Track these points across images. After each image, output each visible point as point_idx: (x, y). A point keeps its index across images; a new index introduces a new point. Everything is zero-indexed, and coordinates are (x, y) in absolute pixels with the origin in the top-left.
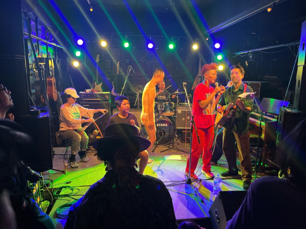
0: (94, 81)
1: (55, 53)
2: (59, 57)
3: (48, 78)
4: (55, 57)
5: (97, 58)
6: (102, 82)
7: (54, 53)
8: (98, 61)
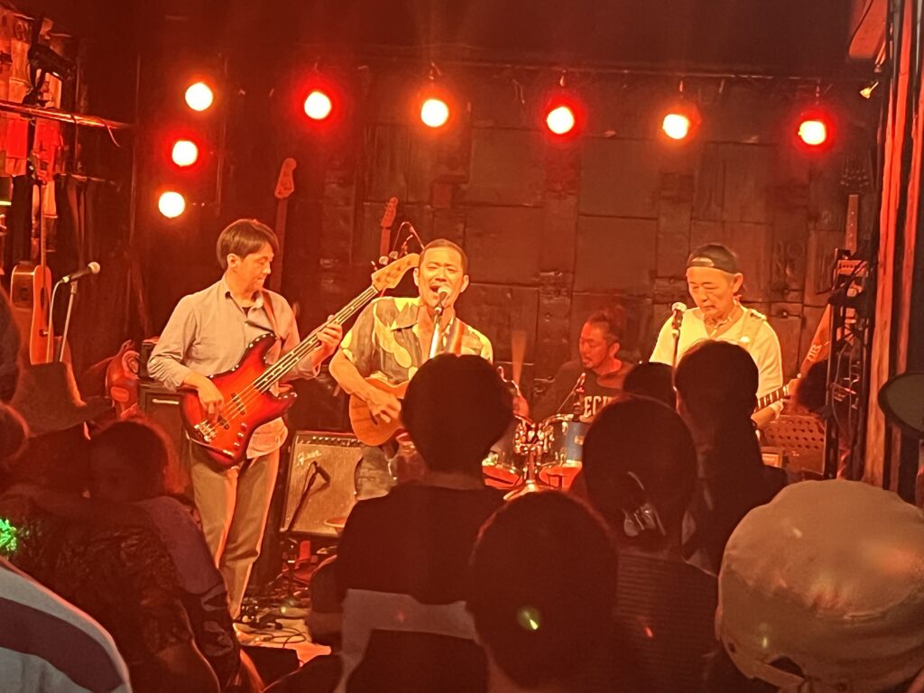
1: (72, 149)
3: (20, 269)
4: (70, 168)
5: (281, 177)
7: (66, 148)
8: (287, 194)
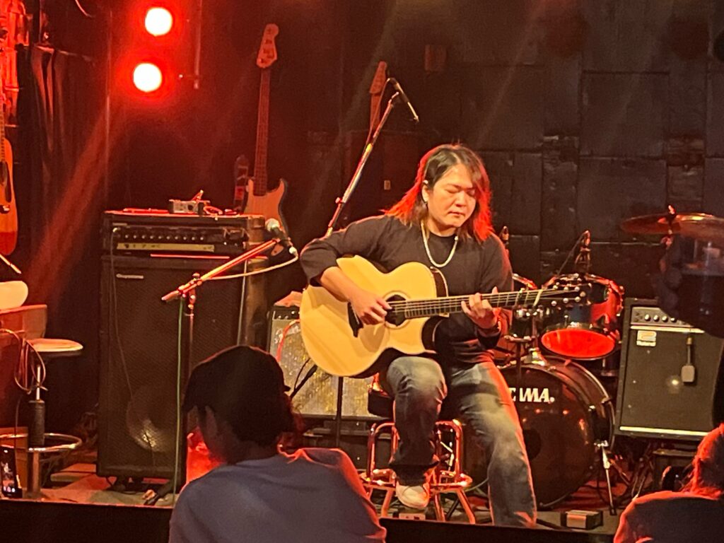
0: (242, 172)
1: (36, 19)
2: (53, 42)
4: (35, 38)
5: (263, 46)
6: (286, 179)
7: (29, 18)
8: (271, 61)
